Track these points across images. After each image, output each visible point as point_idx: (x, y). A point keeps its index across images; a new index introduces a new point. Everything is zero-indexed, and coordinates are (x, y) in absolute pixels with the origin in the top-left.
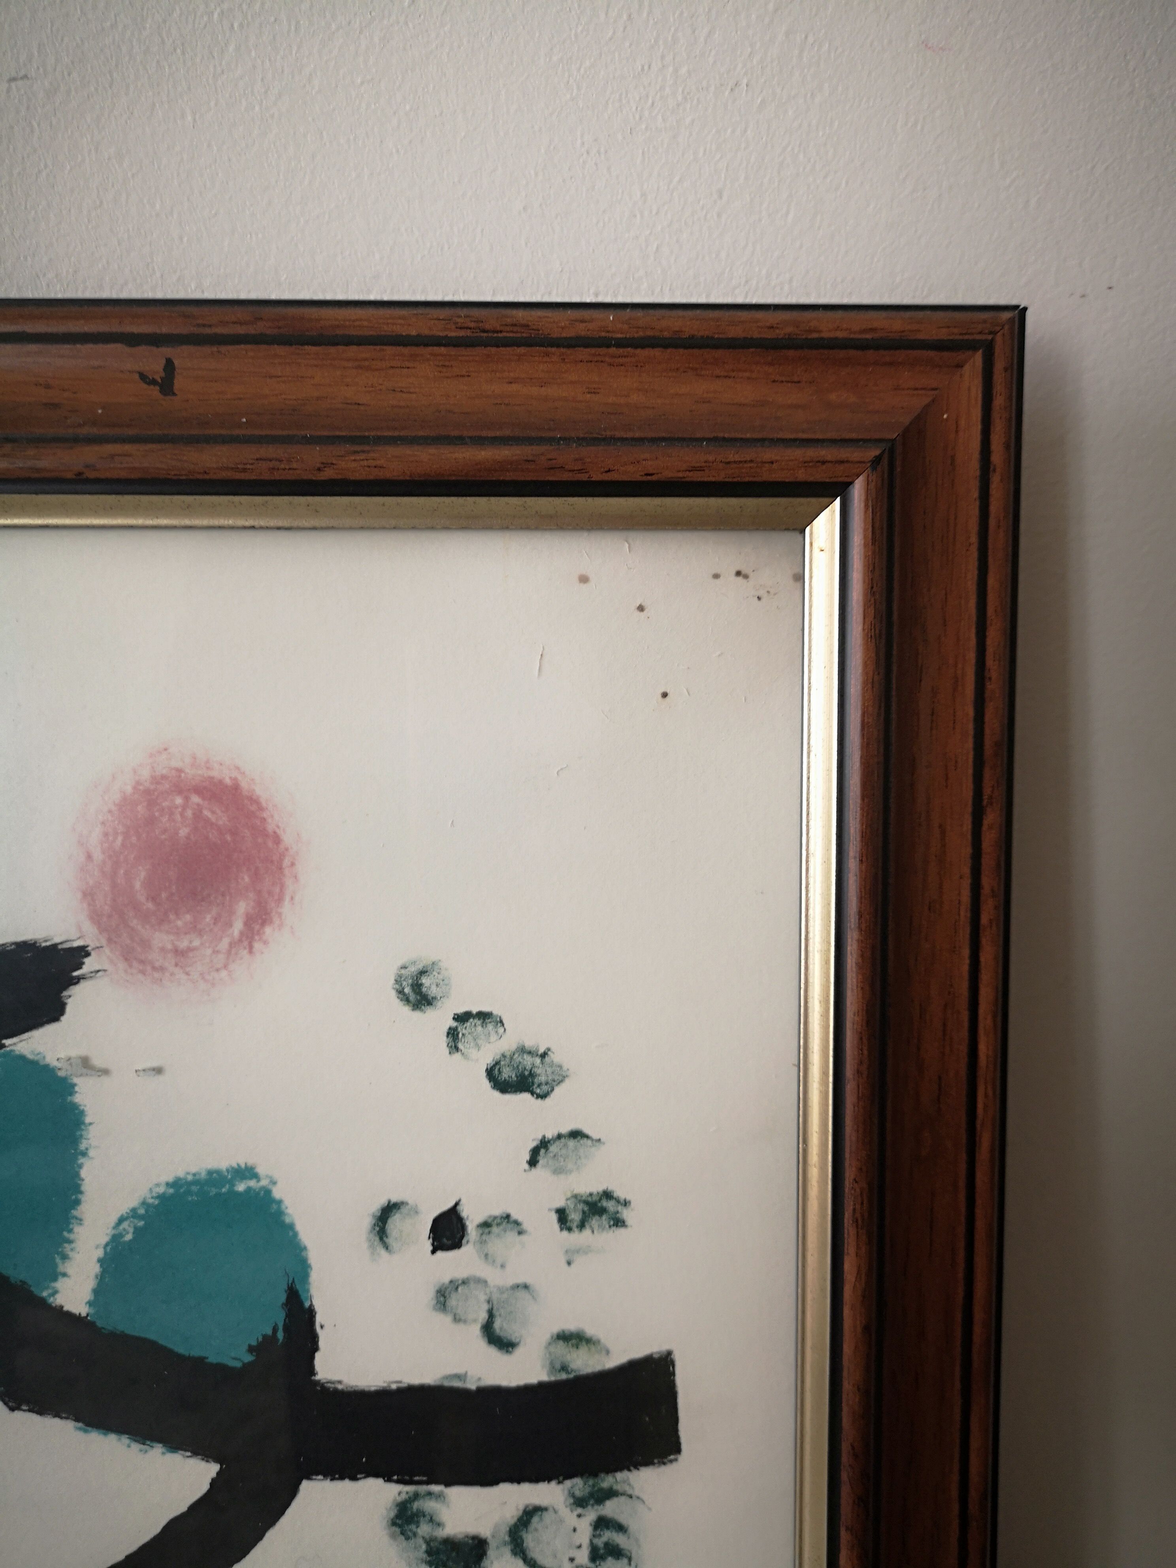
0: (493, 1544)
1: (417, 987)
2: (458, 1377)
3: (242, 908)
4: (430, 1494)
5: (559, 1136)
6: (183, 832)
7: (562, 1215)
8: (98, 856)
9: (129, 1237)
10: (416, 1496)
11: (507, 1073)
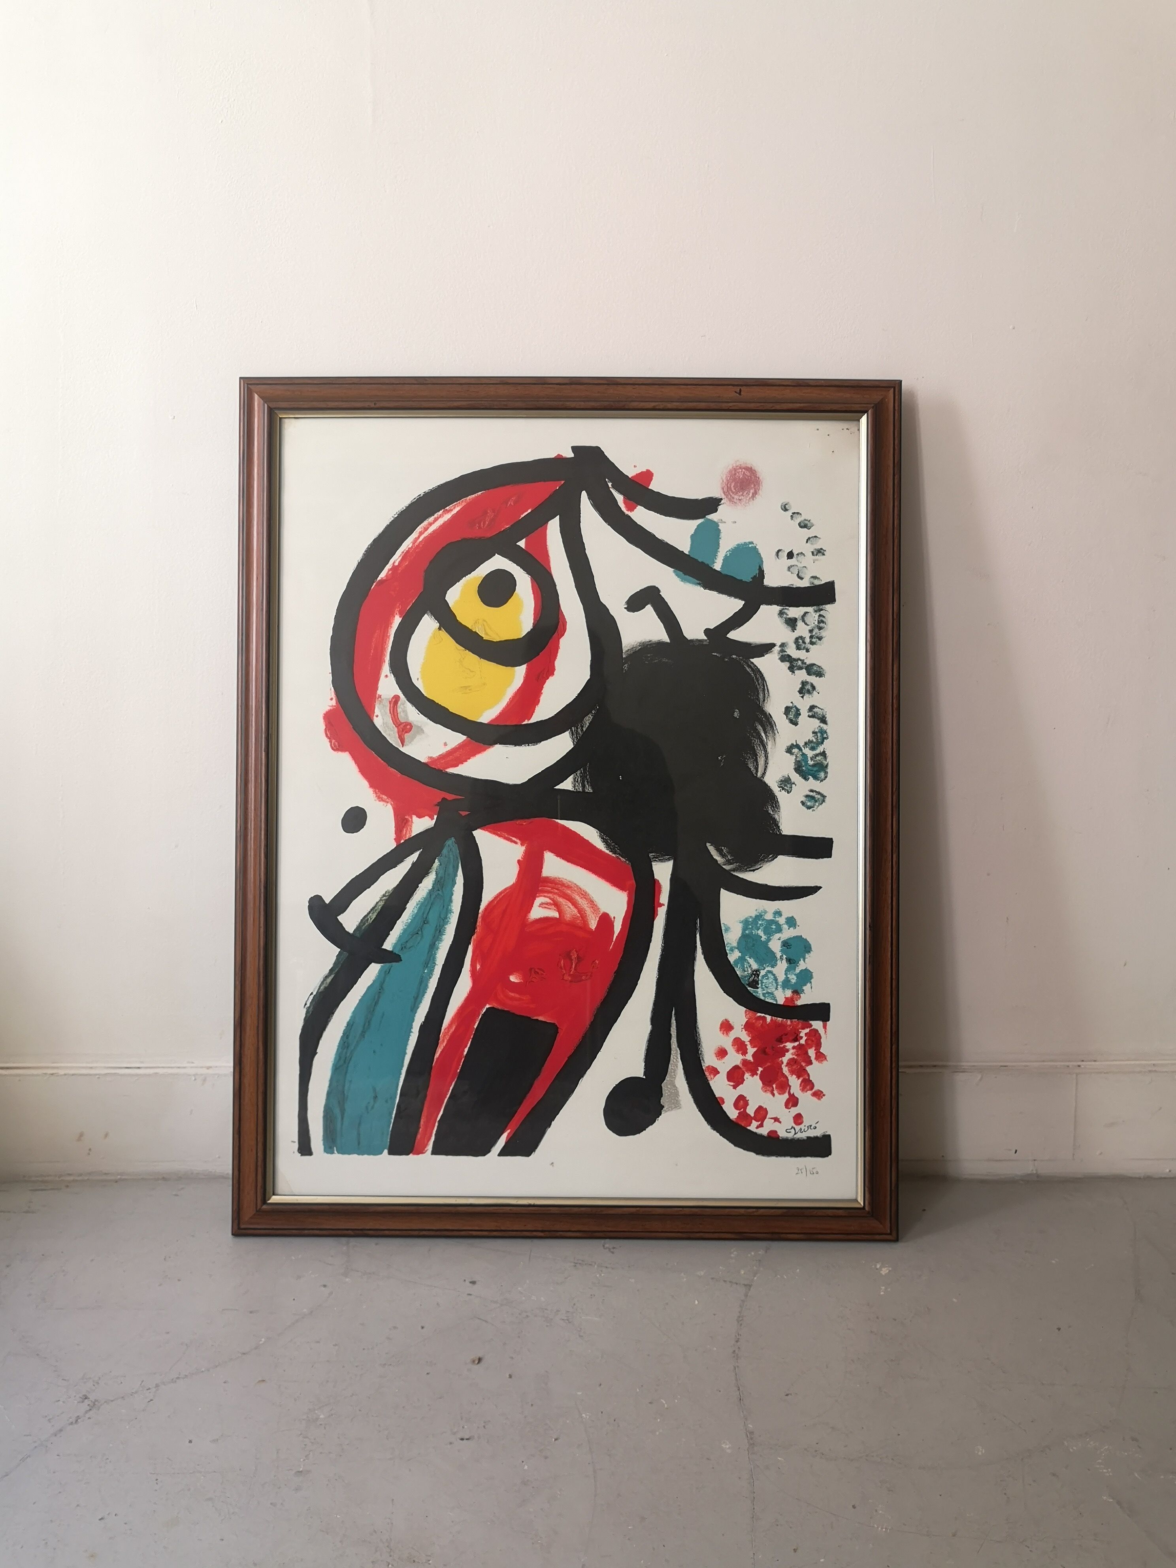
0: (798, 619)
1: (785, 507)
2: (792, 585)
3: (752, 491)
4: (786, 609)
5: (812, 537)
6: (741, 477)
7: (813, 553)
8: (725, 481)
9: (728, 555)
10: (783, 609)
11: (802, 524)
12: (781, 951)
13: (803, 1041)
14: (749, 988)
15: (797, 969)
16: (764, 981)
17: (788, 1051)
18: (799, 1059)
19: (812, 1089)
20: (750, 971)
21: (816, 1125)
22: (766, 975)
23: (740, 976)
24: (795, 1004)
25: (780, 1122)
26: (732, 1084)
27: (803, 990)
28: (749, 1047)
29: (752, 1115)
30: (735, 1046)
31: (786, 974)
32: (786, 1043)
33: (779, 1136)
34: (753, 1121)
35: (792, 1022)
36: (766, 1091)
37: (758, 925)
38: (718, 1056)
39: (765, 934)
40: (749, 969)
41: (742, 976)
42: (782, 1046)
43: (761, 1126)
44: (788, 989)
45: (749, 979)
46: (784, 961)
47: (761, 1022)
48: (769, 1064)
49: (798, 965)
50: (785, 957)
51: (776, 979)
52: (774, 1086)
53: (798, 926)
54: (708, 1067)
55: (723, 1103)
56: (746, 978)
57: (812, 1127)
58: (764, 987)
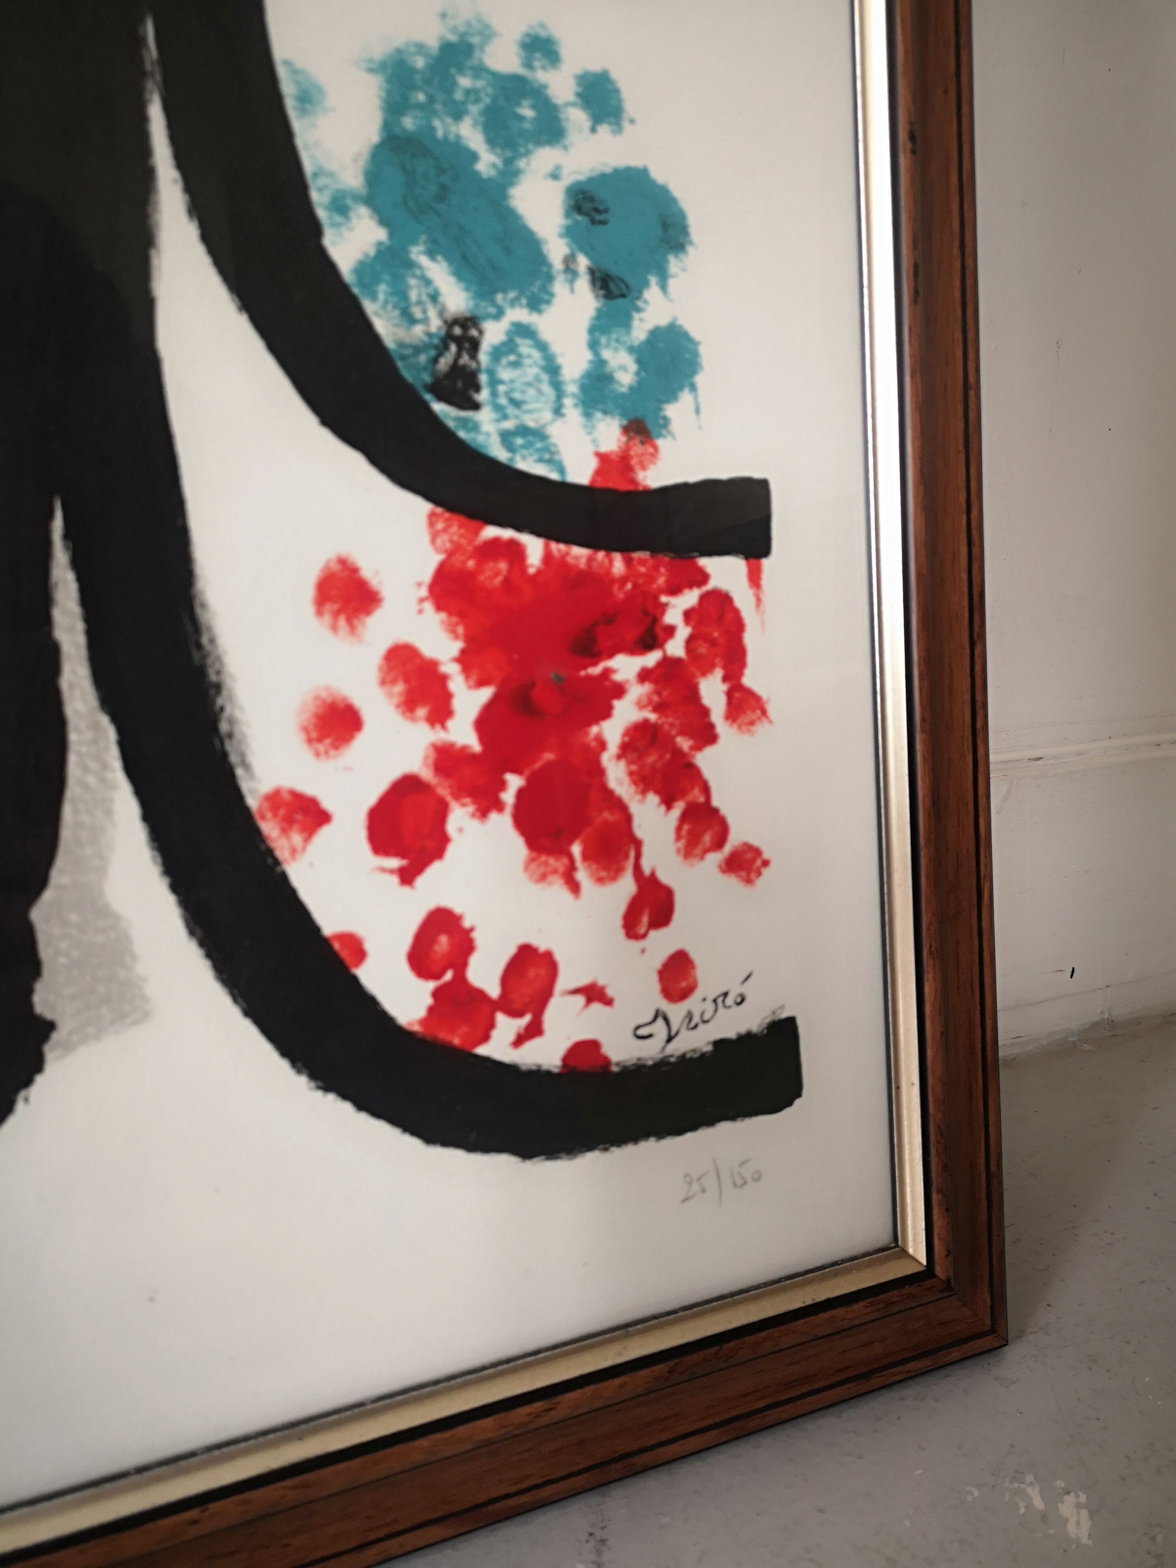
12: (569, 232)
13: (676, 647)
14: (439, 407)
15: (636, 323)
16: (505, 374)
17: (619, 691)
18: (666, 722)
19: (719, 843)
20: (435, 324)
21: (746, 989)
22: (507, 348)
23: (389, 343)
24: (634, 482)
25: (608, 1002)
26: (394, 863)
27: (666, 421)
28: (457, 684)
29: (494, 991)
30: (393, 682)
31: (594, 345)
32: (611, 655)
33: (607, 1061)
34: (501, 1018)
35: (628, 562)
36: (543, 878)
37: (459, 96)
38: (320, 740)
39: (491, 142)
40: (432, 313)
41: (402, 345)
42: (595, 670)
43: (534, 1030)
44: (605, 412)
45: (435, 360)
46: (583, 284)
47: (503, 566)
48: (549, 756)
49: (640, 304)
50: (583, 262)
51: (552, 369)
52: (576, 849)
53: (632, 121)
54: (274, 799)
55: (360, 955)
56: (423, 358)
57: (730, 1001)
58: (503, 401)
